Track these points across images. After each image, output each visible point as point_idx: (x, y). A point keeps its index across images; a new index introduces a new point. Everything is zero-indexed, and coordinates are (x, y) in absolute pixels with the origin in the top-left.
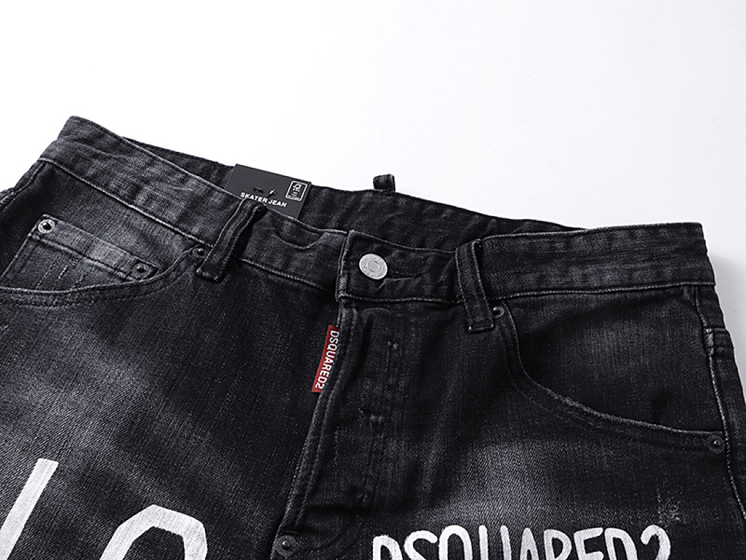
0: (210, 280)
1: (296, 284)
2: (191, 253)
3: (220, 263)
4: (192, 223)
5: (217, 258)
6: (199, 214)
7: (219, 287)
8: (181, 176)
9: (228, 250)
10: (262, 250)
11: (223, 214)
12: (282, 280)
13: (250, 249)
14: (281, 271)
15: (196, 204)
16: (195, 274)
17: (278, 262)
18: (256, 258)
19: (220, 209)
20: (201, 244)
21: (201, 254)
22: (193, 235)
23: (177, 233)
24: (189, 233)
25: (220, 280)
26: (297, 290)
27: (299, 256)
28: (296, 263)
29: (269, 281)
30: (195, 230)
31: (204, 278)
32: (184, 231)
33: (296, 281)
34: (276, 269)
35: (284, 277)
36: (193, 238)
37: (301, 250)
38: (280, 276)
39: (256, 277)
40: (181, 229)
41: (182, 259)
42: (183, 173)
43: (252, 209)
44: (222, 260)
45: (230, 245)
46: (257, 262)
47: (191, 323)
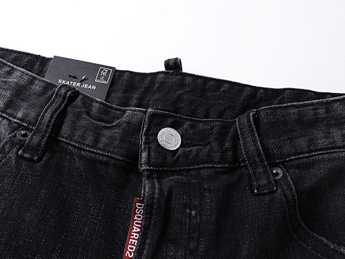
0: (31, 160)
1: (105, 159)
2: (15, 136)
3: (39, 145)
4: (17, 109)
5: (36, 139)
6: (23, 100)
7: (39, 166)
8: (7, 69)
9: (46, 131)
10: (75, 129)
11: (42, 99)
12: (93, 155)
13: (65, 129)
14: (92, 147)
15: (20, 92)
16: (18, 156)
17: (89, 139)
18: (70, 137)
19: (40, 96)
20: (25, 126)
21: (25, 135)
22: (18, 119)
23: (4, 118)
24: (15, 118)
25: (39, 160)
26: (106, 164)
27: (107, 133)
28: (104, 140)
29: (82, 157)
30: (20, 115)
31: (26, 159)
32: (11, 116)
33: (105, 156)
34: (88, 146)
35: (94, 153)
36: (18, 121)
37: (108, 128)
38: (91, 152)
39: (71, 154)
40: (8, 114)
41: (6, 143)
42: (9, 66)
43: (66, 94)
44: (41, 141)
45: (48, 127)
46: (71, 140)
47: (13, 204)
